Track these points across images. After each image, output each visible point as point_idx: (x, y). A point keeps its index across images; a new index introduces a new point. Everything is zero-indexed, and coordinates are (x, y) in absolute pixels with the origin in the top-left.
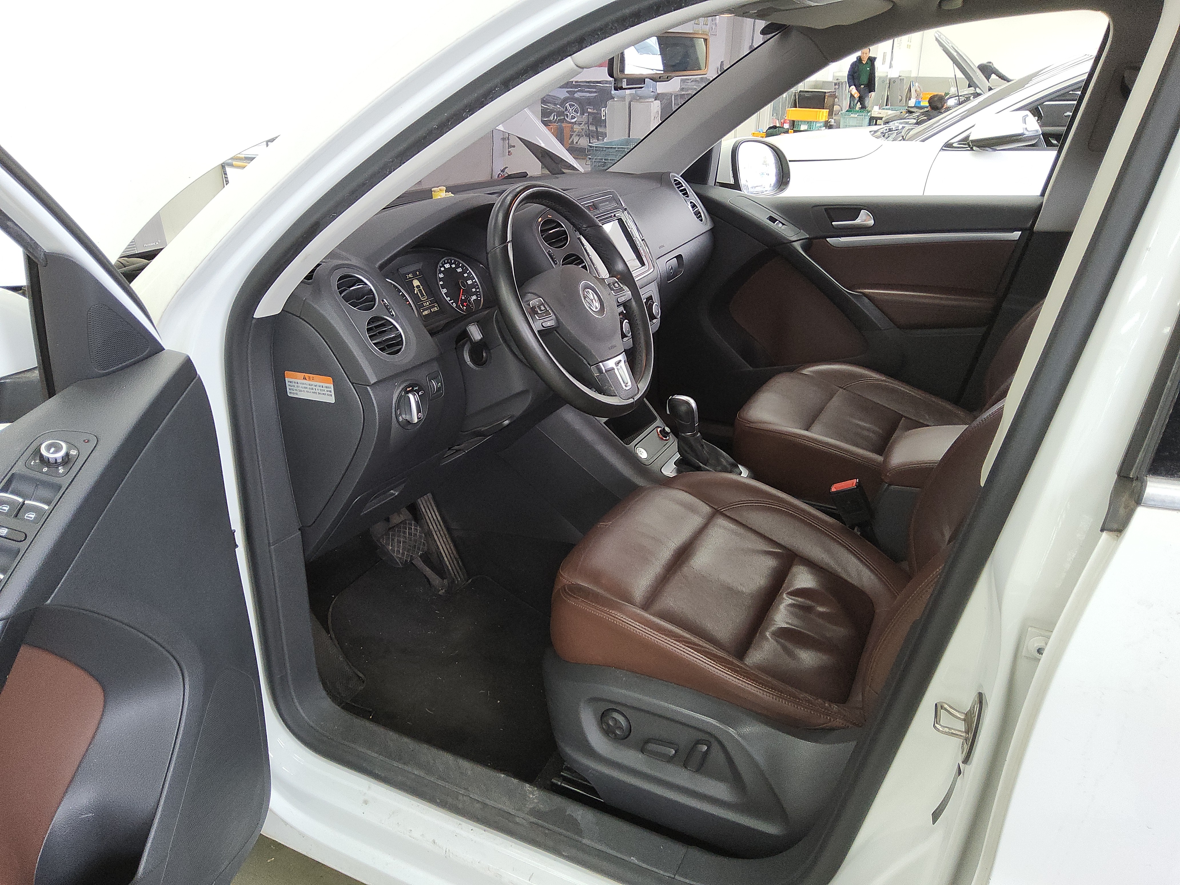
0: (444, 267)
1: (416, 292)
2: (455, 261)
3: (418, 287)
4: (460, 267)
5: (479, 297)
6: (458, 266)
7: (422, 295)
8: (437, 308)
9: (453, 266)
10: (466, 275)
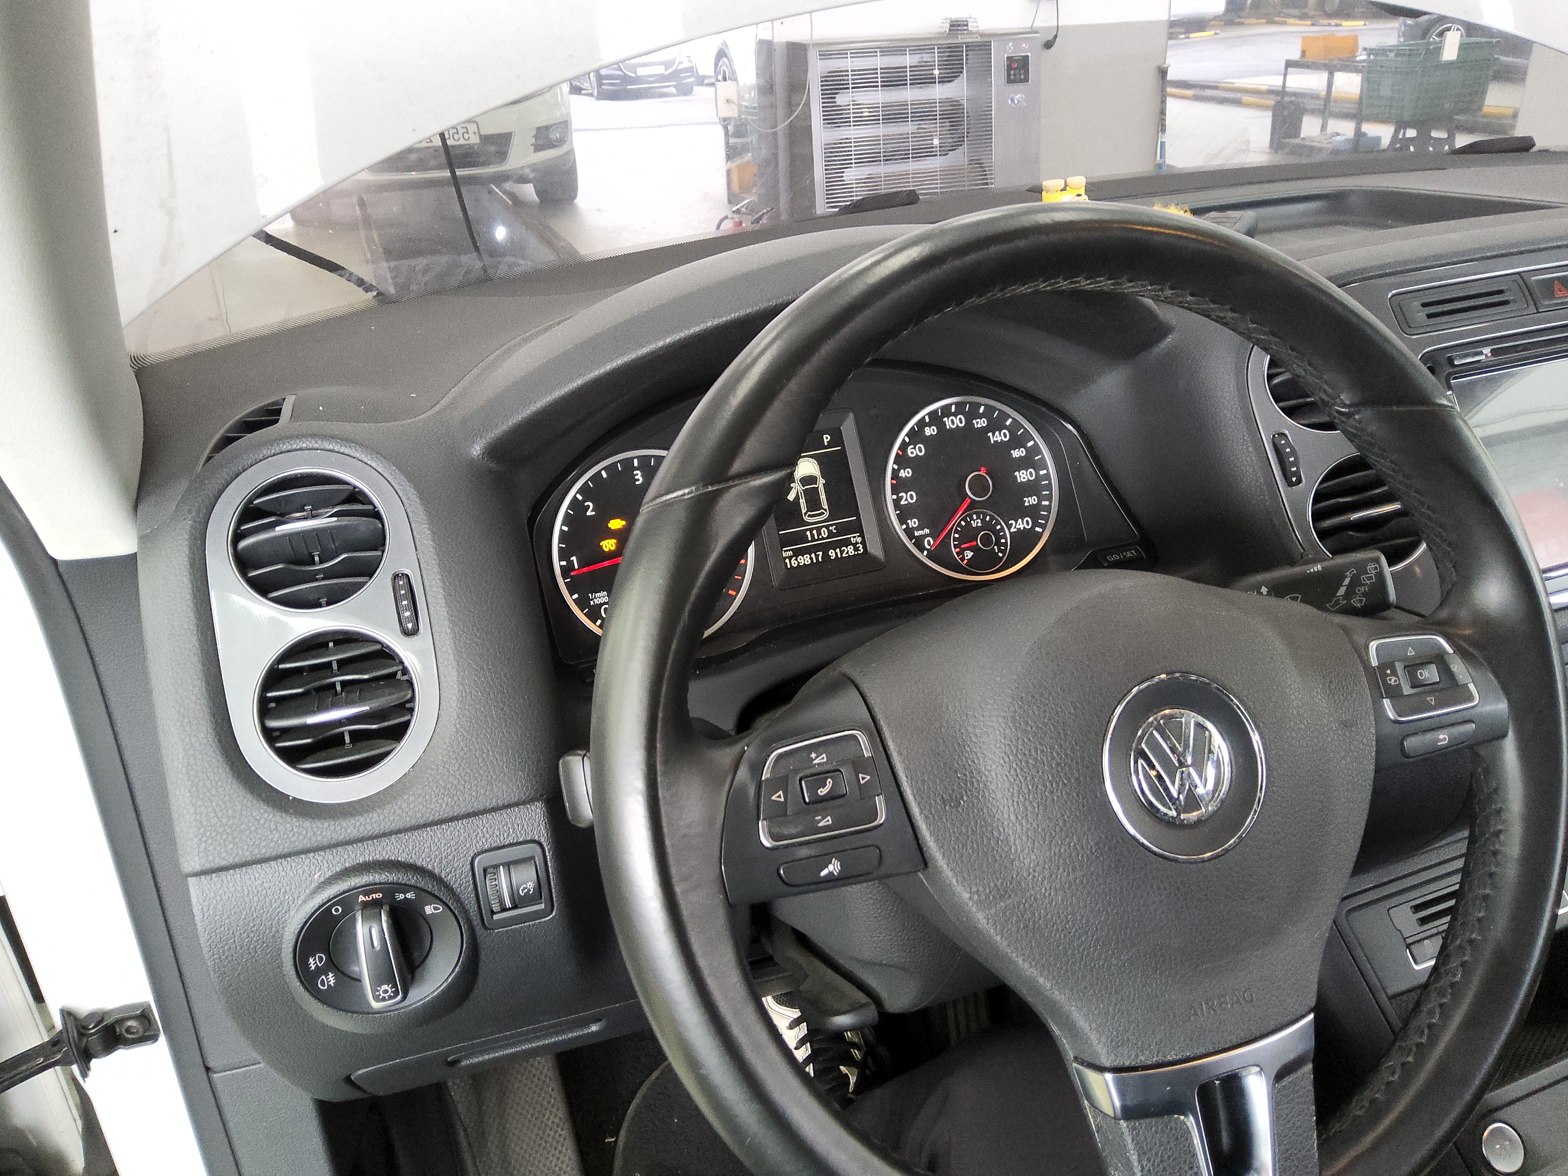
0: (941, 426)
1: (791, 497)
2: (990, 409)
3: (808, 480)
4: (1006, 427)
5: (1041, 525)
6: (996, 425)
7: (814, 504)
8: (856, 549)
9: (980, 423)
10: (1017, 453)
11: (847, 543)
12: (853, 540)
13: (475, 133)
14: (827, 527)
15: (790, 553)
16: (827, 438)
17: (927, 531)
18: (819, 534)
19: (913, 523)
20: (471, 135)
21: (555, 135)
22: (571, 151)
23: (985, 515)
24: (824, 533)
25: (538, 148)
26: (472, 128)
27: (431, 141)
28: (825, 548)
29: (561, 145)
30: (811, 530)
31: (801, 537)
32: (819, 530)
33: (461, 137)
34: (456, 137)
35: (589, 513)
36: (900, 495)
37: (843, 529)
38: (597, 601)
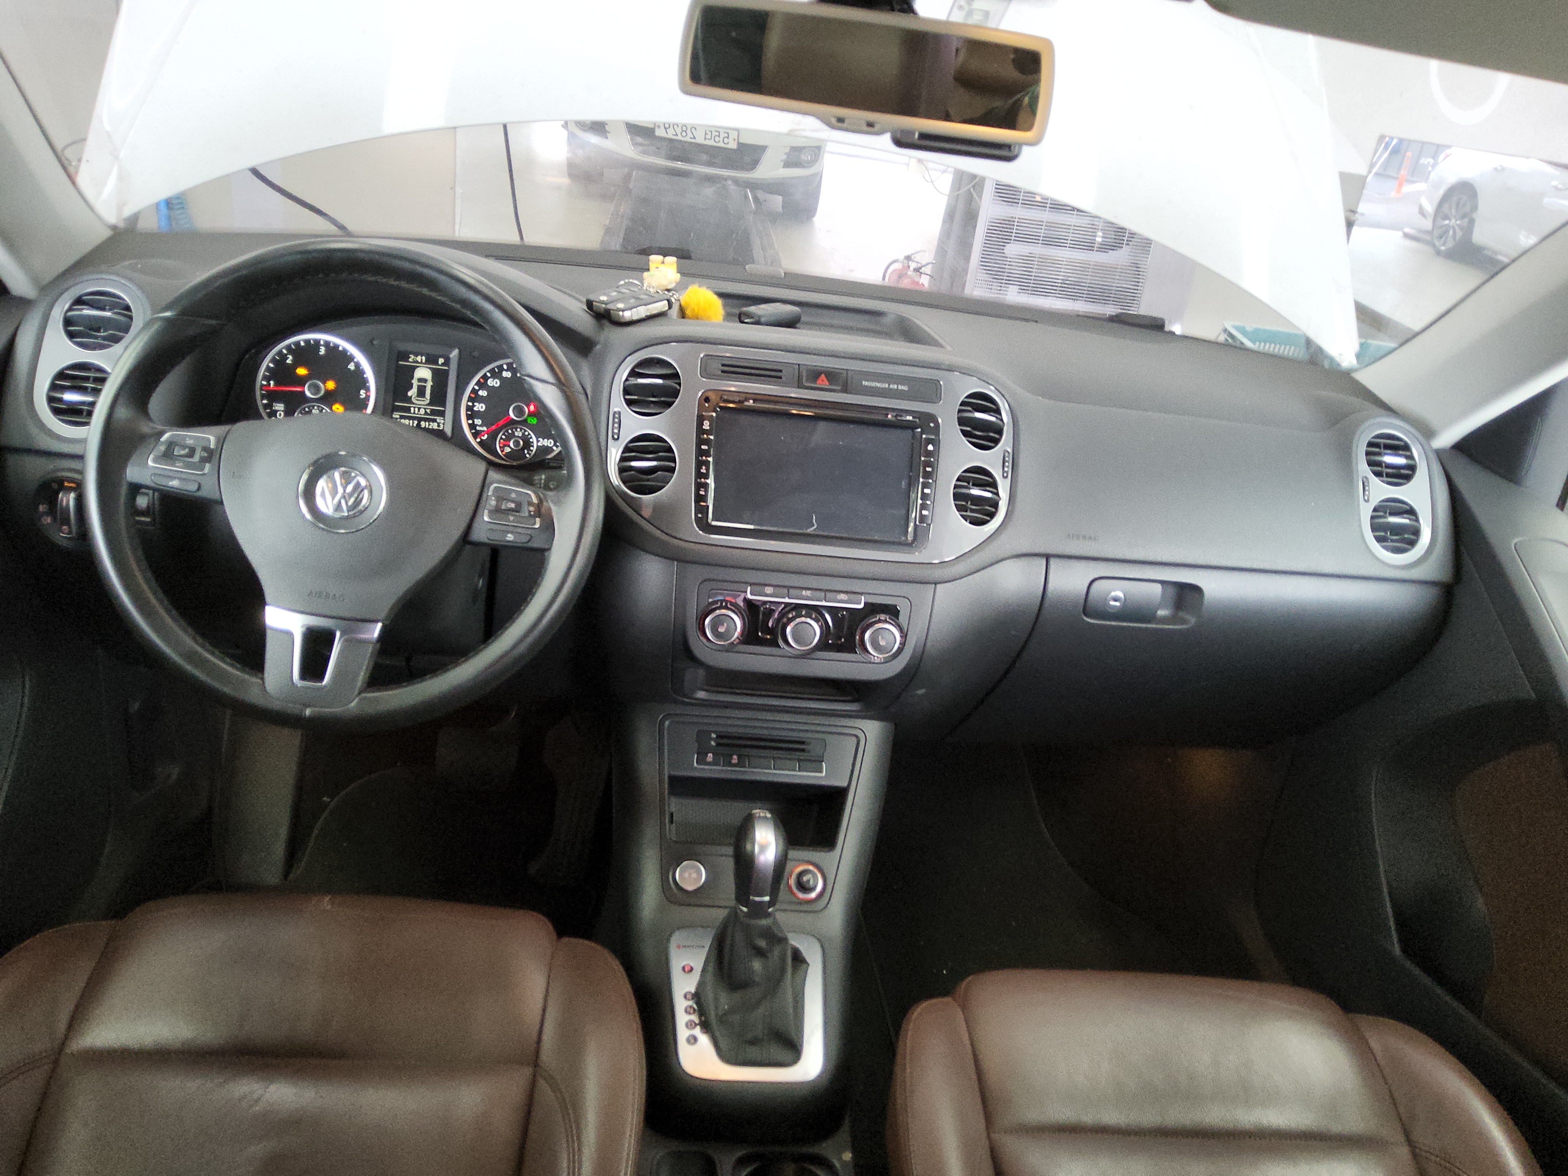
3: (423, 380)
7: (421, 392)
8: (439, 426)
11: (434, 421)
12: (438, 421)
13: (734, 140)
14: (425, 409)
15: (398, 417)
16: (441, 361)
17: (485, 429)
18: (419, 411)
19: (478, 422)
20: (731, 140)
21: (805, 157)
22: (818, 176)
23: (525, 431)
24: (422, 411)
25: (787, 165)
26: (734, 135)
27: (694, 138)
28: (420, 420)
29: (811, 167)
30: (414, 408)
31: (408, 410)
32: (419, 409)
33: (722, 141)
34: (717, 139)
35: (289, 361)
36: (475, 404)
37: (433, 412)
38: (277, 408)
